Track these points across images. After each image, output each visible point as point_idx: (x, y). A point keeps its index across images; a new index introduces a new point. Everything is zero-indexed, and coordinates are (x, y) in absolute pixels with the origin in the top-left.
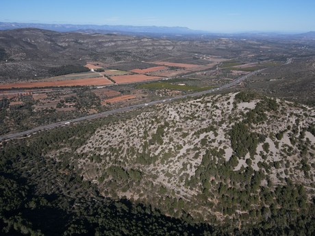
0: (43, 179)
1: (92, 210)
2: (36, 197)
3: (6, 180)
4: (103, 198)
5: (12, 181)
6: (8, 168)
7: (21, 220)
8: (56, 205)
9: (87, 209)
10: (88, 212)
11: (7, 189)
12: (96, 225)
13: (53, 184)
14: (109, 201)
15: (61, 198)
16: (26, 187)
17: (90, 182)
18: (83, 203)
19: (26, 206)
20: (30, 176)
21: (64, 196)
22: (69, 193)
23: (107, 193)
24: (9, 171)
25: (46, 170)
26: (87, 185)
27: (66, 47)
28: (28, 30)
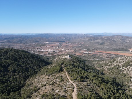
27: (128, 42)
28: (117, 36)
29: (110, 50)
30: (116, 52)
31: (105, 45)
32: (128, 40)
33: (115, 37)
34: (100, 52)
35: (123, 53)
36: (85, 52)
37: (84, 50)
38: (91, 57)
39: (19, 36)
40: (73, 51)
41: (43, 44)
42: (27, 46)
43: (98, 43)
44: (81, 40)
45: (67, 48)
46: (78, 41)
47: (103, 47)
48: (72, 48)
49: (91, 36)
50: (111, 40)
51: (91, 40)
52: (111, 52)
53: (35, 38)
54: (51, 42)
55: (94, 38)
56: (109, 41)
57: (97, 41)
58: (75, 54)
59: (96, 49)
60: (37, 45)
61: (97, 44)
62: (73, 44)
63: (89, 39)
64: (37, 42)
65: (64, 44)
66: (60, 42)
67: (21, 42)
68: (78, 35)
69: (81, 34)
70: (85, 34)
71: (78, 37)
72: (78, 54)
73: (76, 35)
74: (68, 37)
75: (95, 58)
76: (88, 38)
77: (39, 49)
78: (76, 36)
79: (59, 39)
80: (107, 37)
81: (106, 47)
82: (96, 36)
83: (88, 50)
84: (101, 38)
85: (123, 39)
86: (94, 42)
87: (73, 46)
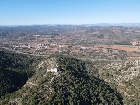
27: (128, 34)
28: (115, 27)
29: (111, 44)
30: (118, 46)
31: (104, 38)
32: (128, 32)
33: (114, 28)
34: (99, 47)
35: (126, 47)
36: (82, 48)
37: (81, 45)
38: (90, 55)
39: (3, 28)
40: (67, 46)
41: (32, 38)
42: (11, 40)
43: (95, 35)
44: (76, 33)
45: (60, 43)
46: (73, 33)
47: (103, 41)
48: (67, 42)
49: (87, 28)
50: (110, 32)
51: (88, 32)
52: (112, 46)
53: (22, 30)
54: (42, 35)
55: (91, 29)
56: (108, 33)
57: (95, 33)
58: (70, 51)
59: (95, 43)
60: (23, 39)
61: (95, 37)
62: (67, 37)
63: (86, 31)
64: (24, 35)
65: (57, 38)
66: (52, 35)
67: (4, 35)
68: (72, 26)
69: (76, 25)
70: (80, 26)
71: (74, 29)
72: (74, 51)
73: (71, 26)
74: (61, 29)
75: (95, 57)
76: (84, 30)
77: (25, 44)
78: (71, 28)
79: (51, 32)
80: (105, 28)
81: (106, 40)
82: (93, 27)
83: (85, 44)
84: (98, 29)
85: (122, 30)
86: (91, 34)
87: (67, 40)
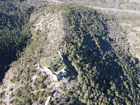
0: (113, 32)
1: (121, 53)
2: (107, 36)
3: (102, 26)
4: (129, 52)
5: (103, 27)
6: (105, 22)
7: (98, 40)
8: (111, 43)
9: (119, 51)
10: (119, 53)
11: (100, 28)
12: (118, 58)
13: (115, 36)
14: (130, 55)
15: (114, 42)
16: (106, 31)
17: (129, 44)
18: (120, 49)
19: (102, 37)
20: (110, 28)
21: (115, 42)
22: (118, 42)
23: (132, 52)
24: (104, 23)
25: (116, 29)
26: (127, 44)
